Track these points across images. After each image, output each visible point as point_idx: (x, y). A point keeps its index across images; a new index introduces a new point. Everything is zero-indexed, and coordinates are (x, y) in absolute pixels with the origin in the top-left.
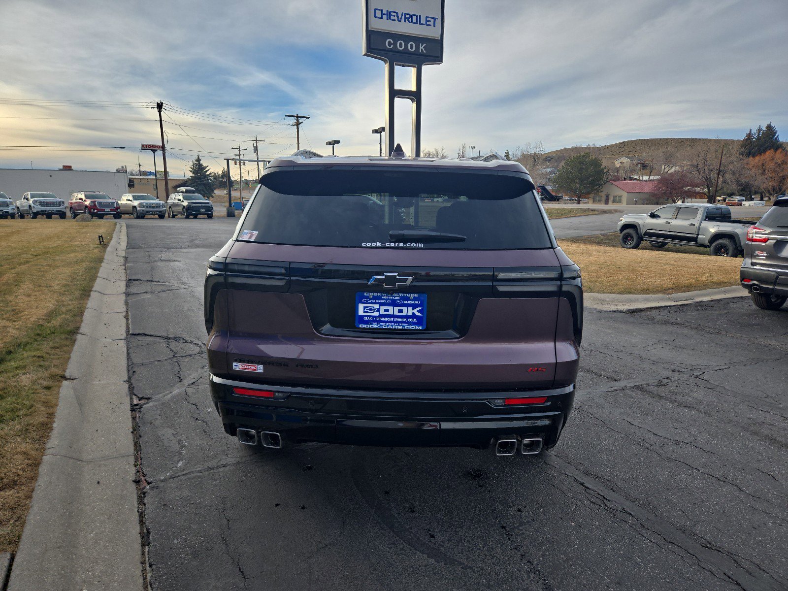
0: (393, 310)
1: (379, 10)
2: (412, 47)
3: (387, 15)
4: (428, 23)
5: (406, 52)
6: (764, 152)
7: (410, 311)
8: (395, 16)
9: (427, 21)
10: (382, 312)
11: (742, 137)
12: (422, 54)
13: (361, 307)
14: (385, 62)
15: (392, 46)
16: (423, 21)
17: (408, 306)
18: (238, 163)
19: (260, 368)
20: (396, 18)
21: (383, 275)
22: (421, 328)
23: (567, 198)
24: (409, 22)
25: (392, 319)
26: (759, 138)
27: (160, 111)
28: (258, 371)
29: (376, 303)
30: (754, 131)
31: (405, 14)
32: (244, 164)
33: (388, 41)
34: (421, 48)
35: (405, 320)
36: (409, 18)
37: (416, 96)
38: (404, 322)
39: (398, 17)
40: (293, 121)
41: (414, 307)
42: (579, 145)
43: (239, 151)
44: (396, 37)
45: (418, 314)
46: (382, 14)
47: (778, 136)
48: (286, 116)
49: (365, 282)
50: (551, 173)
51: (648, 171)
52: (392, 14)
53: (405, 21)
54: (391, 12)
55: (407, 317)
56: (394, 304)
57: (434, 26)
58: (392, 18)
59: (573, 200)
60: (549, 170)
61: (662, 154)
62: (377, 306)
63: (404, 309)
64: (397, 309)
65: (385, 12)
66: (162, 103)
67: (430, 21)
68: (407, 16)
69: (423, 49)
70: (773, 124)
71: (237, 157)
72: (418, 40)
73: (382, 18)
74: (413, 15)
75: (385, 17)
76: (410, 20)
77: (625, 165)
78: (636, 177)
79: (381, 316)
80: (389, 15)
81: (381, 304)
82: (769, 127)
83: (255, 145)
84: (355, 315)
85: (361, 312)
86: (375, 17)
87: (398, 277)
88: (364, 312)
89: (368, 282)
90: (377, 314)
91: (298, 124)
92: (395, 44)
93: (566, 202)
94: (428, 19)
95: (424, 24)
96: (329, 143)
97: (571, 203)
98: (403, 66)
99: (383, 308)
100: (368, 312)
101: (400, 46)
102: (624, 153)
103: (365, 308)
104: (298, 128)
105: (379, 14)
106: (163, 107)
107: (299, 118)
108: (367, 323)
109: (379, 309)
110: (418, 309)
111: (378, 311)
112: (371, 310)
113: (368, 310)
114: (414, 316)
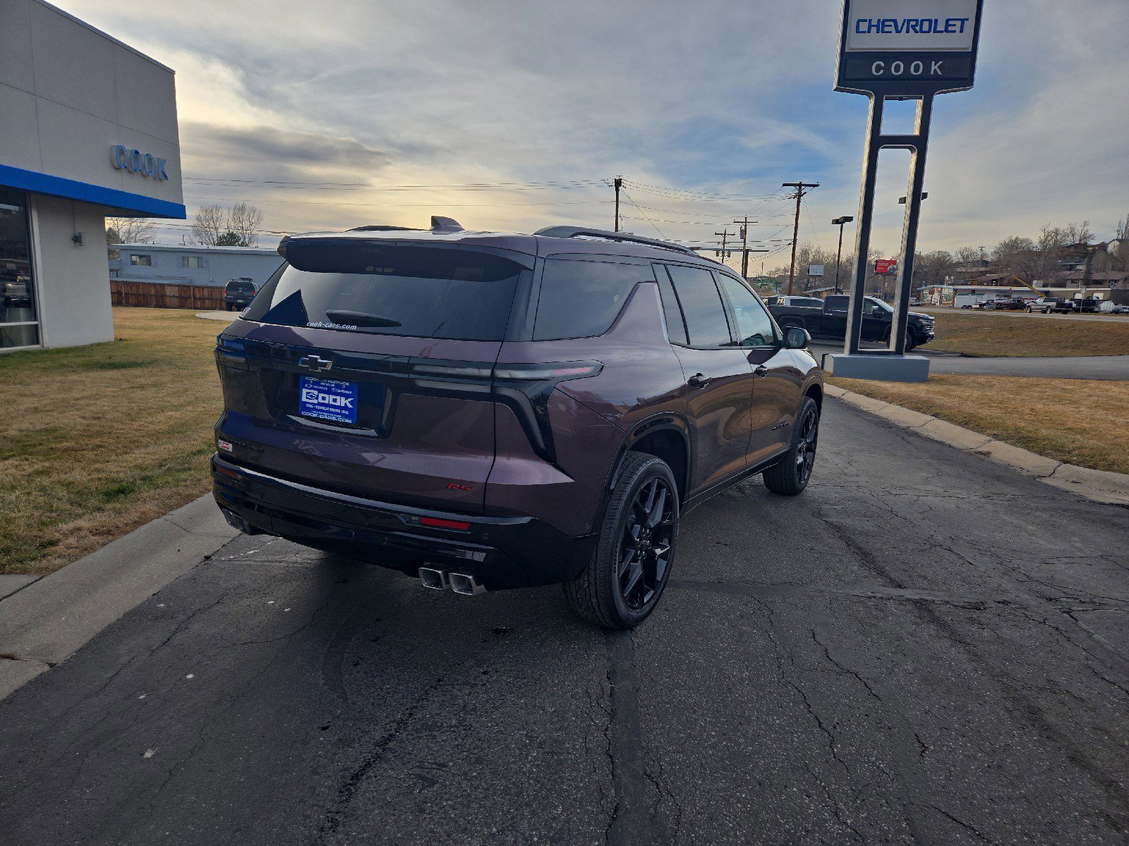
0: (329, 399)
1: (865, 21)
2: (917, 68)
3: (877, 26)
4: (950, 28)
5: (906, 77)
7: (342, 401)
8: (891, 26)
9: (947, 25)
10: (321, 401)
12: (936, 77)
13: (305, 391)
14: (869, 96)
15: (882, 72)
16: (941, 27)
17: (341, 395)
18: (721, 254)
19: (230, 447)
20: (893, 29)
21: (307, 357)
22: (350, 421)
24: (916, 32)
25: (328, 409)
27: (617, 190)
28: (229, 450)
29: (315, 389)
31: (909, 21)
32: (729, 256)
33: (875, 64)
34: (933, 68)
35: (338, 411)
36: (914, 26)
37: (919, 144)
38: (338, 414)
39: (896, 26)
40: (793, 190)
41: (347, 397)
43: (725, 237)
44: (888, 57)
45: (350, 406)
46: (870, 27)
48: (784, 185)
52: (886, 23)
53: (908, 31)
54: (885, 20)
55: (340, 408)
56: (329, 392)
57: (961, 31)
58: (886, 29)
62: (316, 392)
63: (338, 398)
64: (332, 397)
65: (875, 22)
66: (621, 180)
67: (955, 25)
68: (913, 23)
69: (938, 70)
71: (721, 246)
72: (927, 56)
73: (869, 32)
74: (923, 21)
75: (874, 29)
76: (918, 28)
79: (320, 404)
80: (881, 26)
81: (320, 391)
83: (743, 228)
84: (298, 401)
85: (304, 399)
86: (858, 31)
87: (320, 361)
88: (307, 398)
90: (316, 402)
91: (799, 196)
92: (887, 68)
94: (951, 23)
95: (942, 32)
96: (836, 222)
98: (901, 99)
99: (321, 395)
100: (309, 398)
101: (896, 69)
103: (307, 393)
104: (799, 202)
105: (864, 26)
106: (622, 184)
107: (803, 187)
108: (309, 410)
109: (318, 396)
110: (350, 400)
111: (317, 398)
112: (312, 396)
113: (310, 396)
114: (346, 408)
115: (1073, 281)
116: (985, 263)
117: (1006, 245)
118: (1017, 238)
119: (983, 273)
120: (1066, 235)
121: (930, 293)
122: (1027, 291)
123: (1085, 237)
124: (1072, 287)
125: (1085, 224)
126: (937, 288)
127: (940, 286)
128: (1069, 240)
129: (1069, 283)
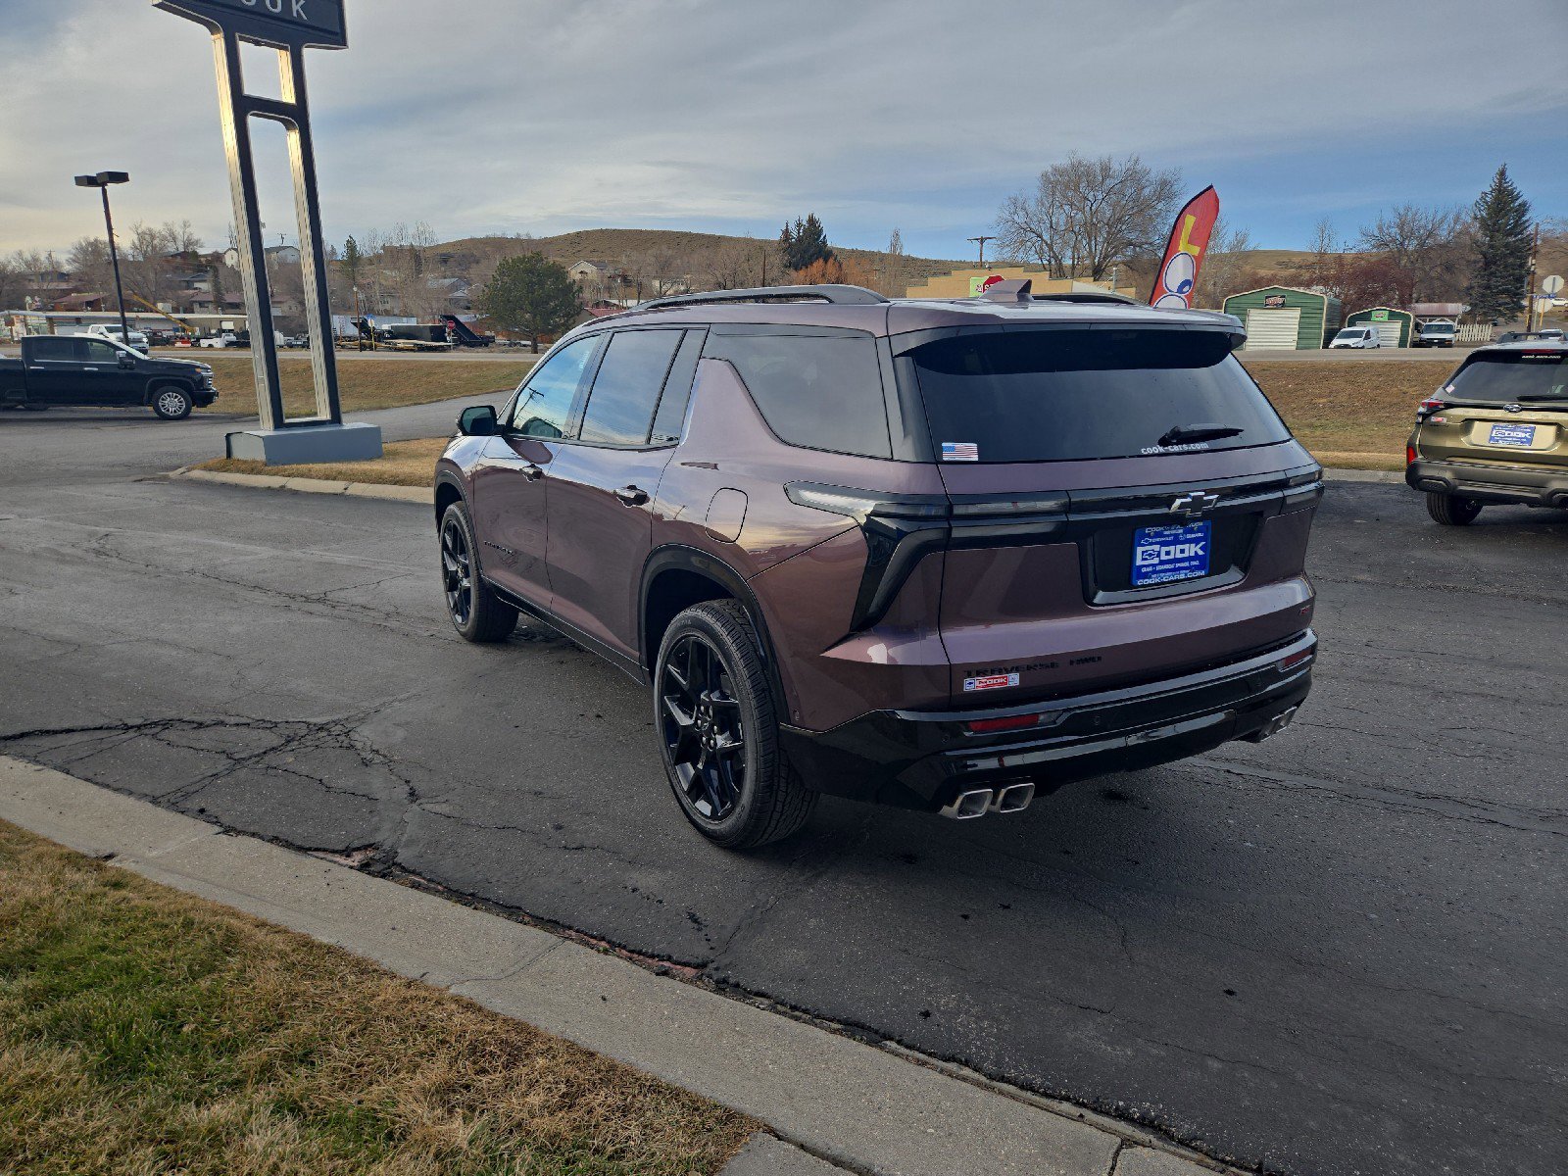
0: (1175, 551)
6: (811, 264)
7: (1192, 550)
10: (1164, 557)
11: (776, 236)
13: (1140, 550)
14: (213, 30)
17: (1190, 541)
19: (1014, 680)
22: (1203, 573)
23: (500, 340)
25: (1172, 566)
26: (799, 240)
28: (1012, 684)
29: (1155, 543)
30: (792, 227)
35: (1186, 564)
37: (295, 115)
38: (1186, 568)
41: (1196, 541)
42: (499, 234)
45: (1201, 553)
47: (825, 237)
49: (1165, 510)
50: (454, 288)
51: (634, 290)
55: (1190, 559)
56: (1175, 542)
59: (515, 345)
60: (447, 282)
61: (653, 259)
62: (1157, 548)
63: (1186, 546)
64: (1179, 548)
70: (816, 216)
77: (590, 277)
78: (616, 302)
79: (1162, 563)
81: (1163, 544)
82: (812, 221)
84: (1131, 567)
85: (1139, 562)
87: (1204, 498)
88: (1143, 559)
89: (1170, 509)
90: (1156, 561)
93: (503, 348)
97: (515, 352)
98: (257, 43)
99: (1164, 549)
100: (1146, 559)
102: (582, 254)
108: (1146, 576)
109: (1159, 552)
110: (1201, 545)
111: (1159, 556)
112: (1150, 555)
113: (1147, 555)
114: (1196, 557)
115: (202, 304)
116: (63, 276)
117: (82, 250)
118: (96, 240)
119: (66, 293)
120: (164, 238)
121: (7, 325)
122: (162, 319)
123: (188, 243)
124: (202, 313)
125: (186, 225)
126: (17, 315)
127: (21, 312)
128: (171, 249)
129: (196, 307)
